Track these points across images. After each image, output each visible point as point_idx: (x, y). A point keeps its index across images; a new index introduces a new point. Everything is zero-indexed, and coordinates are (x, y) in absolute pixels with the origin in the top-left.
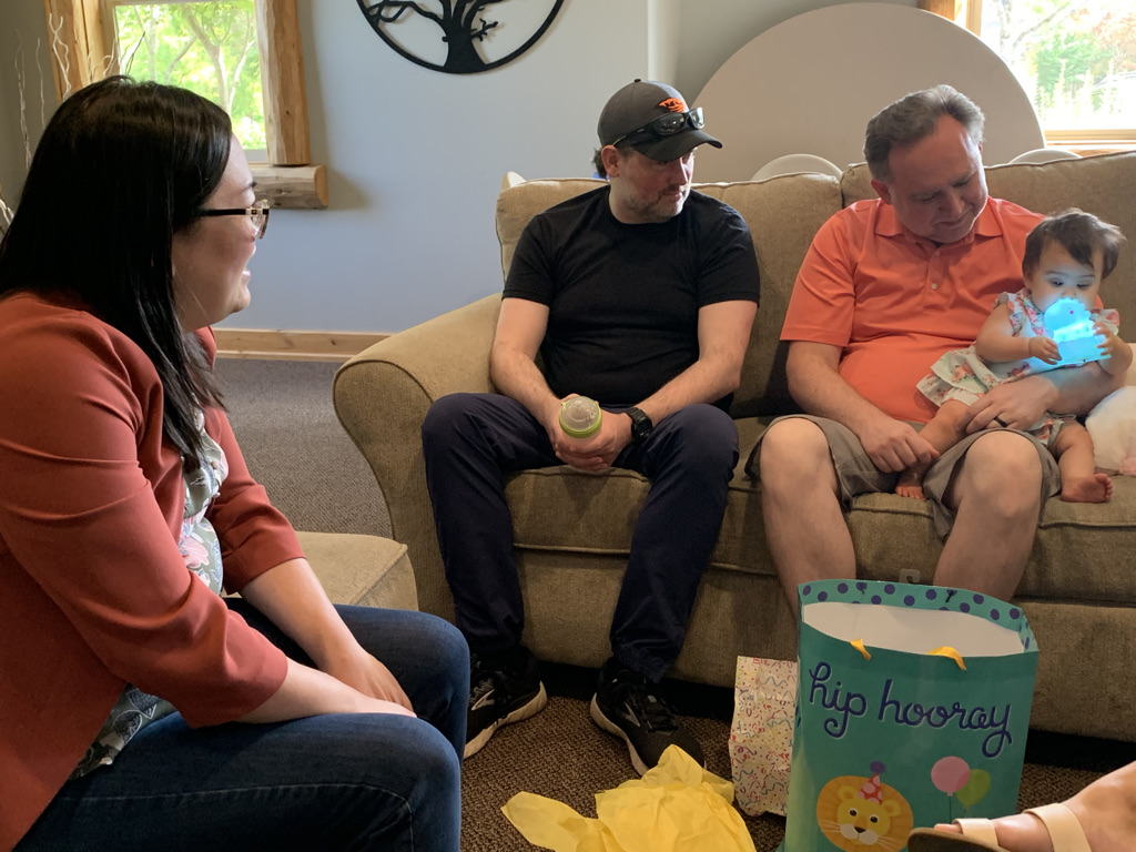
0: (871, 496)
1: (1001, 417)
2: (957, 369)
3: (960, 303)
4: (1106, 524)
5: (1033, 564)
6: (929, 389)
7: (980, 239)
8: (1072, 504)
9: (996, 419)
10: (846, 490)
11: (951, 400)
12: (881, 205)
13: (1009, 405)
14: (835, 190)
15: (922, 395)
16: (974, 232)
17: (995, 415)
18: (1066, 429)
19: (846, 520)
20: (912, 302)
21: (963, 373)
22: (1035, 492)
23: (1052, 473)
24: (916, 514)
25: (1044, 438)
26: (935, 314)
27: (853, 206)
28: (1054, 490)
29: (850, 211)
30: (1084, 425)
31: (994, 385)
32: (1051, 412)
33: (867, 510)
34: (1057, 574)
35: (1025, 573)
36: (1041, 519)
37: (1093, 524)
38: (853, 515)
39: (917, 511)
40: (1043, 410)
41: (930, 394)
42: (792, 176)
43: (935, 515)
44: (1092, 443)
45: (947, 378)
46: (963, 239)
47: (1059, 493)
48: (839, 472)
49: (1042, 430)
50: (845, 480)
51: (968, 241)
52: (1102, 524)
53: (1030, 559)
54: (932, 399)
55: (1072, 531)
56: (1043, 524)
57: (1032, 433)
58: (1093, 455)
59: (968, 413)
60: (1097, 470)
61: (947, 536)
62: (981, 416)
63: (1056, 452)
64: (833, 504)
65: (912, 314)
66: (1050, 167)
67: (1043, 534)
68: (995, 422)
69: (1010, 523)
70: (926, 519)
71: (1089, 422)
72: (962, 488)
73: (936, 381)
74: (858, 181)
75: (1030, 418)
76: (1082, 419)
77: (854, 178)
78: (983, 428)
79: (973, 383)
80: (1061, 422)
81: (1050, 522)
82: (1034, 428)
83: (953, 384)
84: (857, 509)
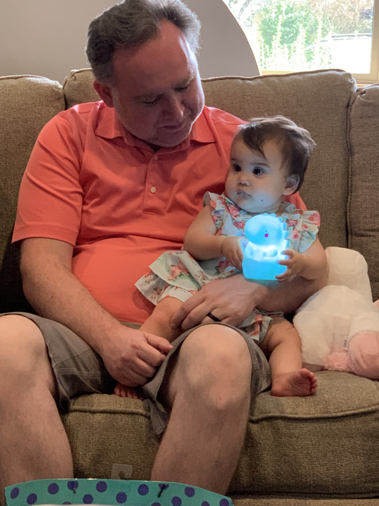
0: (90, 397)
1: (214, 313)
2: (173, 268)
3: (177, 206)
4: (312, 416)
5: (245, 459)
6: (147, 287)
7: (196, 144)
8: (281, 399)
9: (209, 315)
10: (64, 390)
11: (168, 297)
12: (102, 108)
13: (221, 301)
14: (58, 93)
15: (140, 293)
16: (190, 139)
17: (208, 310)
18: (274, 327)
19: (64, 421)
20: (132, 205)
21: (178, 272)
22: (245, 384)
23: (261, 366)
24: (133, 414)
25: (255, 334)
26: (154, 217)
27: (76, 108)
28: (265, 386)
29: (73, 112)
30: (291, 322)
31: (206, 282)
32: (260, 309)
33: (85, 411)
34: (269, 468)
35: (237, 469)
36: (252, 414)
37: (301, 416)
38: (71, 417)
39: (134, 410)
40: (253, 306)
41: (147, 292)
42: (15, 78)
43: (151, 414)
44: (300, 339)
45: (164, 276)
46: (180, 145)
47: (269, 389)
48: (55, 370)
49: (252, 327)
50: (62, 379)
51: (184, 147)
52: (309, 416)
53: (242, 453)
54: (148, 298)
55: (281, 424)
56: (254, 418)
57: (244, 329)
58: (301, 351)
59: (183, 309)
60: (304, 365)
61: (163, 433)
62: (195, 313)
63: (267, 349)
64: (49, 405)
65: (132, 217)
66: (259, 81)
67: (255, 428)
68: (208, 318)
69: (221, 416)
70: (143, 418)
71: (297, 319)
72: (176, 383)
73: (154, 279)
74: (80, 85)
75: (241, 314)
76: (290, 316)
77: (76, 83)
78: (197, 323)
79: (188, 281)
80: (269, 319)
81: (260, 417)
82: (245, 324)
83: (169, 282)
84: (76, 411)
